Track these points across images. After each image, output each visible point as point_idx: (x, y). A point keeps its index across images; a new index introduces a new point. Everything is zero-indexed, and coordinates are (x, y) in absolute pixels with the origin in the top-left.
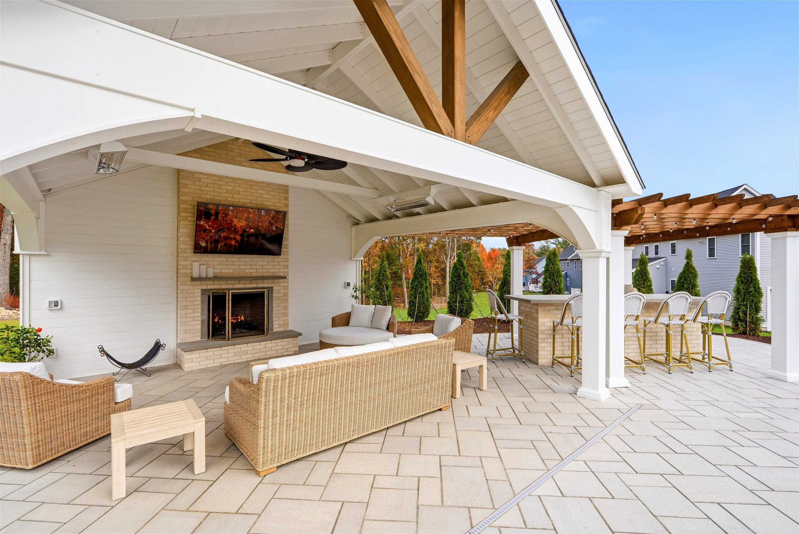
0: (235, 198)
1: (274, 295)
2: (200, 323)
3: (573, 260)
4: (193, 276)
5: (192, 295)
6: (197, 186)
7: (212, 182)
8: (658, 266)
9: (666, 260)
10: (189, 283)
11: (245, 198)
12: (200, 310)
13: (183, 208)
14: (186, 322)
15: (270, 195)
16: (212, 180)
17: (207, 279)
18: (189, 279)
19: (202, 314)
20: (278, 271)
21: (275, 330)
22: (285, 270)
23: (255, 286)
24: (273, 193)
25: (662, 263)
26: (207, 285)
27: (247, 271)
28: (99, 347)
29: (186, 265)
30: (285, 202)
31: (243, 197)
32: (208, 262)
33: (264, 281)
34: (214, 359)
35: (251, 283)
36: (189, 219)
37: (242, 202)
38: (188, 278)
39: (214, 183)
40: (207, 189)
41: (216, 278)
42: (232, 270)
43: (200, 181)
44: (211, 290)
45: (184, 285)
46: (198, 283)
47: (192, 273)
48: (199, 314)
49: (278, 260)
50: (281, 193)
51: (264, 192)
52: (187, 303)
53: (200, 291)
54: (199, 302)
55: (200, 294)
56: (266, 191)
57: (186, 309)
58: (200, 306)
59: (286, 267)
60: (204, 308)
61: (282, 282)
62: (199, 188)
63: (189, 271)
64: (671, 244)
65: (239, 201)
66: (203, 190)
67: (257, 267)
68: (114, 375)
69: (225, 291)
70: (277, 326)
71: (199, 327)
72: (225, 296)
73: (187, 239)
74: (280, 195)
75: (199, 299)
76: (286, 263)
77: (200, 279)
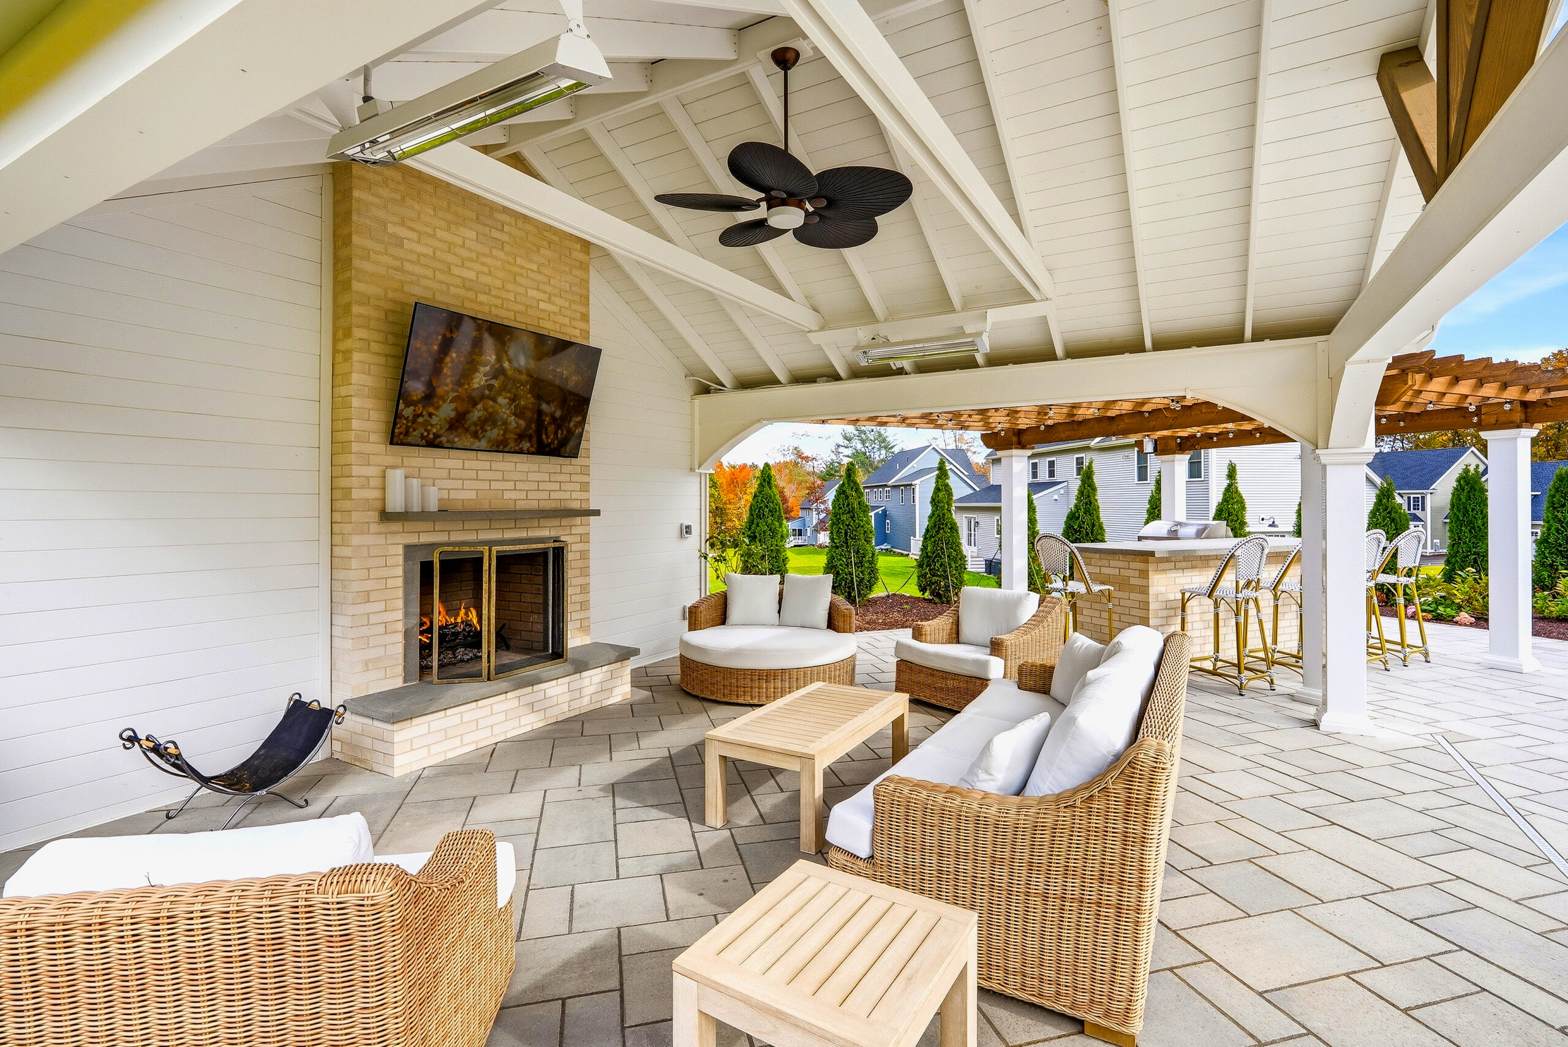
0: (481, 303)
2: (400, 638)
3: (899, 486)
4: (388, 510)
5: (382, 561)
6: (395, 258)
7: (430, 252)
8: (1056, 497)
9: (1067, 486)
10: (374, 528)
11: (502, 305)
12: (400, 603)
13: (359, 316)
14: (368, 637)
15: (554, 304)
16: (431, 246)
17: (423, 516)
18: (374, 516)
19: (406, 614)
20: (569, 497)
22: (583, 495)
23: (523, 534)
24: (559, 301)
25: (1062, 491)
26: (419, 533)
27: (507, 495)
28: (125, 736)
29: (368, 478)
30: (582, 325)
31: (499, 302)
32: (419, 471)
33: (543, 522)
34: (461, 735)
35: (515, 528)
36: (375, 347)
37: (496, 316)
38: (372, 513)
39: (434, 258)
40: (417, 269)
41: (445, 514)
42: (475, 492)
43: (401, 245)
44: (433, 546)
45: (364, 534)
46: (396, 526)
47: (384, 500)
48: (400, 615)
49: (568, 469)
50: (575, 302)
51: (542, 296)
52: (368, 585)
53: (400, 550)
54: (400, 582)
55: (401, 560)
56: (547, 293)
57: (368, 601)
58: (400, 593)
59: (585, 487)
60: (412, 596)
62: (398, 263)
63: (376, 494)
64: (1077, 458)
65: (490, 311)
66: (408, 272)
67: (527, 486)
68: (168, 817)
69: (480, 549)
71: (399, 649)
72: (481, 560)
73: (370, 403)
74: (574, 307)
75: (399, 571)
76: (583, 478)
77: (404, 517)
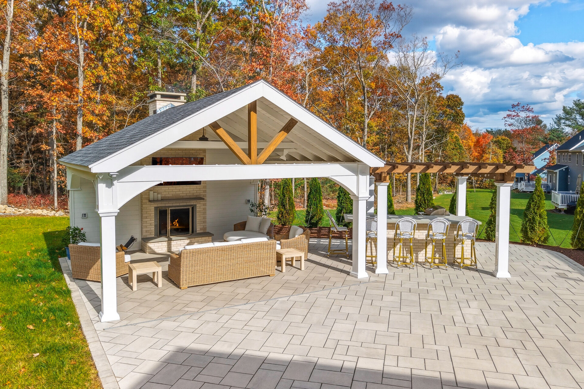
1: (197, 210)
2: (154, 226)
3: (576, 152)
4: (150, 199)
5: (150, 210)
10: (147, 203)
12: (154, 219)
14: (147, 226)
17: (157, 201)
19: (155, 222)
20: (199, 195)
21: (198, 232)
22: (204, 194)
26: (157, 204)
27: (181, 195)
29: (146, 193)
32: (158, 191)
33: (191, 201)
34: (162, 248)
35: (183, 203)
38: (147, 200)
41: (163, 200)
42: (172, 195)
45: (145, 205)
48: (153, 222)
49: (199, 187)
52: (146, 215)
53: (153, 208)
54: (153, 215)
55: (153, 210)
57: (146, 218)
61: (202, 202)
63: (147, 196)
67: (186, 192)
69: (167, 208)
70: (199, 229)
71: (153, 229)
72: (167, 211)
75: (153, 212)
76: (204, 189)
77: (153, 201)
